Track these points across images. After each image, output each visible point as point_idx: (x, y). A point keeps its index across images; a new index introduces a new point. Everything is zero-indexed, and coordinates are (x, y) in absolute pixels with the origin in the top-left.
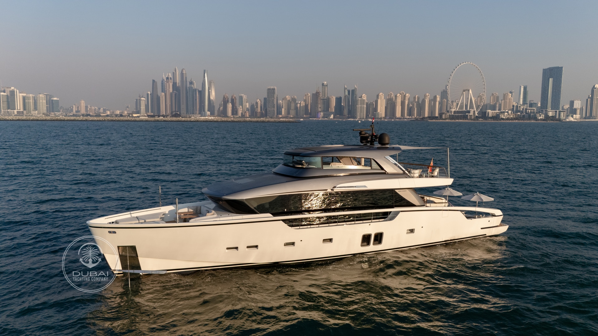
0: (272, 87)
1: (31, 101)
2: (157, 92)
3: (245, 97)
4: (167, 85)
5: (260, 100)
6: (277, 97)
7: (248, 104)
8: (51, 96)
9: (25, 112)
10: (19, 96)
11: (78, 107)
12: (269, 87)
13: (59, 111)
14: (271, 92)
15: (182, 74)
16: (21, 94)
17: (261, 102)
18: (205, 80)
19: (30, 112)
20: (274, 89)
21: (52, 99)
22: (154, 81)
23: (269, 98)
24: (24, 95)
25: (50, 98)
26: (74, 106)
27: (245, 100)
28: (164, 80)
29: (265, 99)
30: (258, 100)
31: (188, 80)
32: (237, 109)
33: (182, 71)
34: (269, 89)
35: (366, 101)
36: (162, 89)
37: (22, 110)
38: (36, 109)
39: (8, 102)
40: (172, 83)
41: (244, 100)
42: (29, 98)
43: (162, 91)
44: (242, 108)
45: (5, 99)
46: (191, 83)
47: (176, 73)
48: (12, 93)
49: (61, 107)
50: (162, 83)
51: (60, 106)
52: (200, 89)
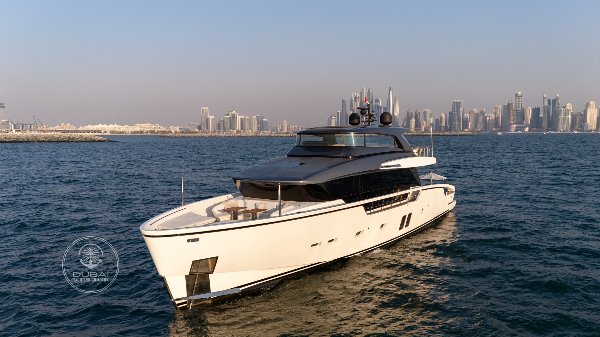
0: (458, 101)
1: (247, 122)
2: (346, 112)
3: (429, 112)
4: (354, 103)
5: (445, 114)
6: (463, 111)
7: (432, 118)
8: (262, 118)
9: (242, 131)
10: (238, 118)
11: (282, 127)
12: (455, 101)
13: (268, 130)
14: (457, 105)
15: (369, 93)
16: (240, 117)
17: (446, 116)
18: (390, 97)
19: (245, 131)
20: (460, 103)
21: (262, 120)
22: (343, 101)
23: (454, 112)
24: (242, 117)
25: (261, 120)
26: (279, 126)
27: (429, 115)
28: (352, 99)
29: (450, 113)
30: (443, 114)
31: (374, 98)
32: (420, 124)
33: (369, 90)
34: (455, 103)
35: (572, 111)
36: (351, 107)
37: (240, 130)
38: (249, 129)
39: (230, 123)
40: (360, 102)
41: (427, 115)
42: (245, 120)
43: (351, 110)
44: (426, 123)
45: (229, 122)
46: (377, 101)
47: (363, 92)
48: (234, 116)
49: (270, 126)
50: (351, 103)
51: (268, 126)
52: (385, 106)
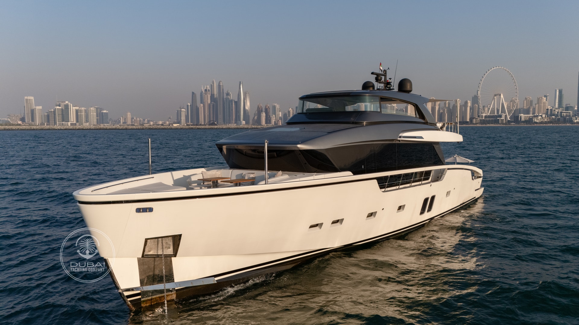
1: (83, 114)
2: (196, 104)
3: (278, 106)
4: (205, 96)
5: (292, 109)
7: (281, 113)
8: (102, 109)
9: (78, 124)
10: (73, 110)
11: (125, 119)
13: (108, 123)
15: (219, 86)
16: (74, 108)
18: (240, 91)
19: (82, 124)
21: (102, 112)
22: (193, 93)
24: (77, 108)
25: (100, 111)
26: (121, 118)
27: (278, 109)
28: (203, 92)
29: (297, 108)
30: (290, 109)
31: (225, 92)
32: (270, 118)
33: (219, 83)
35: (396, 108)
36: (201, 100)
37: (75, 122)
38: (87, 121)
39: (62, 114)
40: (210, 95)
42: (81, 111)
43: (201, 103)
44: (275, 117)
45: (60, 113)
46: (228, 94)
47: (214, 85)
48: (67, 106)
49: (111, 119)
50: (201, 95)
51: (109, 118)
52: (236, 100)
